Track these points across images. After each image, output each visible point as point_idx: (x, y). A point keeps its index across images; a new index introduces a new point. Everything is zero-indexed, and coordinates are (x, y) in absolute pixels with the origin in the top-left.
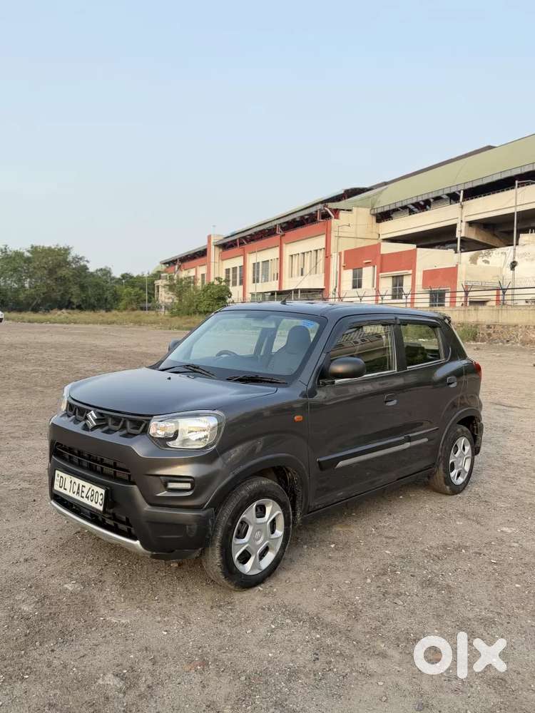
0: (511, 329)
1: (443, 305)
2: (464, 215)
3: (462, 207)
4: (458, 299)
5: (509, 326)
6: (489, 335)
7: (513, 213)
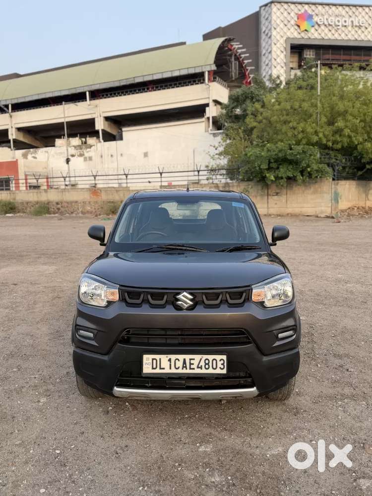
0: (73, 204)
1: (9, 189)
2: (14, 122)
3: (11, 117)
4: (21, 185)
5: (72, 202)
6: (59, 209)
7: (63, 123)
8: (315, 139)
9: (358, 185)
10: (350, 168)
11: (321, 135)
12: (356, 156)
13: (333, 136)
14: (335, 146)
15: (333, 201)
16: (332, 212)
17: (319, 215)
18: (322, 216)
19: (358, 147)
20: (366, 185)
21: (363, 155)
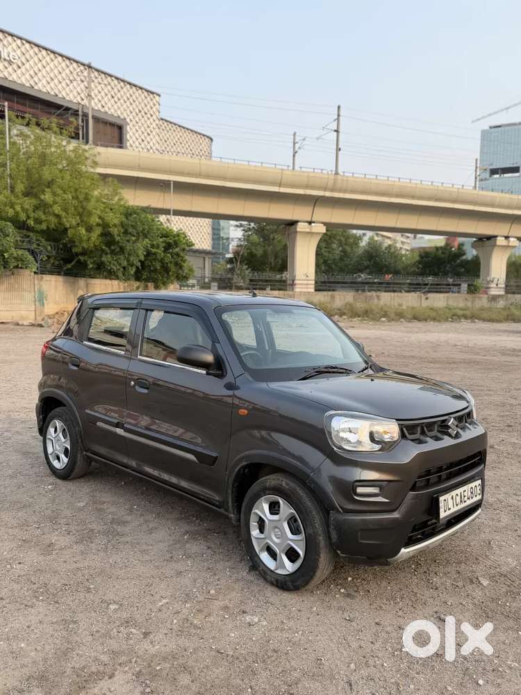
8: (11, 212)
9: (65, 282)
10: (55, 258)
11: (18, 208)
12: (65, 243)
13: (34, 211)
14: (38, 227)
15: (37, 303)
16: (36, 319)
17: (20, 323)
18: (25, 324)
19: (69, 232)
20: (74, 283)
21: (74, 242)
